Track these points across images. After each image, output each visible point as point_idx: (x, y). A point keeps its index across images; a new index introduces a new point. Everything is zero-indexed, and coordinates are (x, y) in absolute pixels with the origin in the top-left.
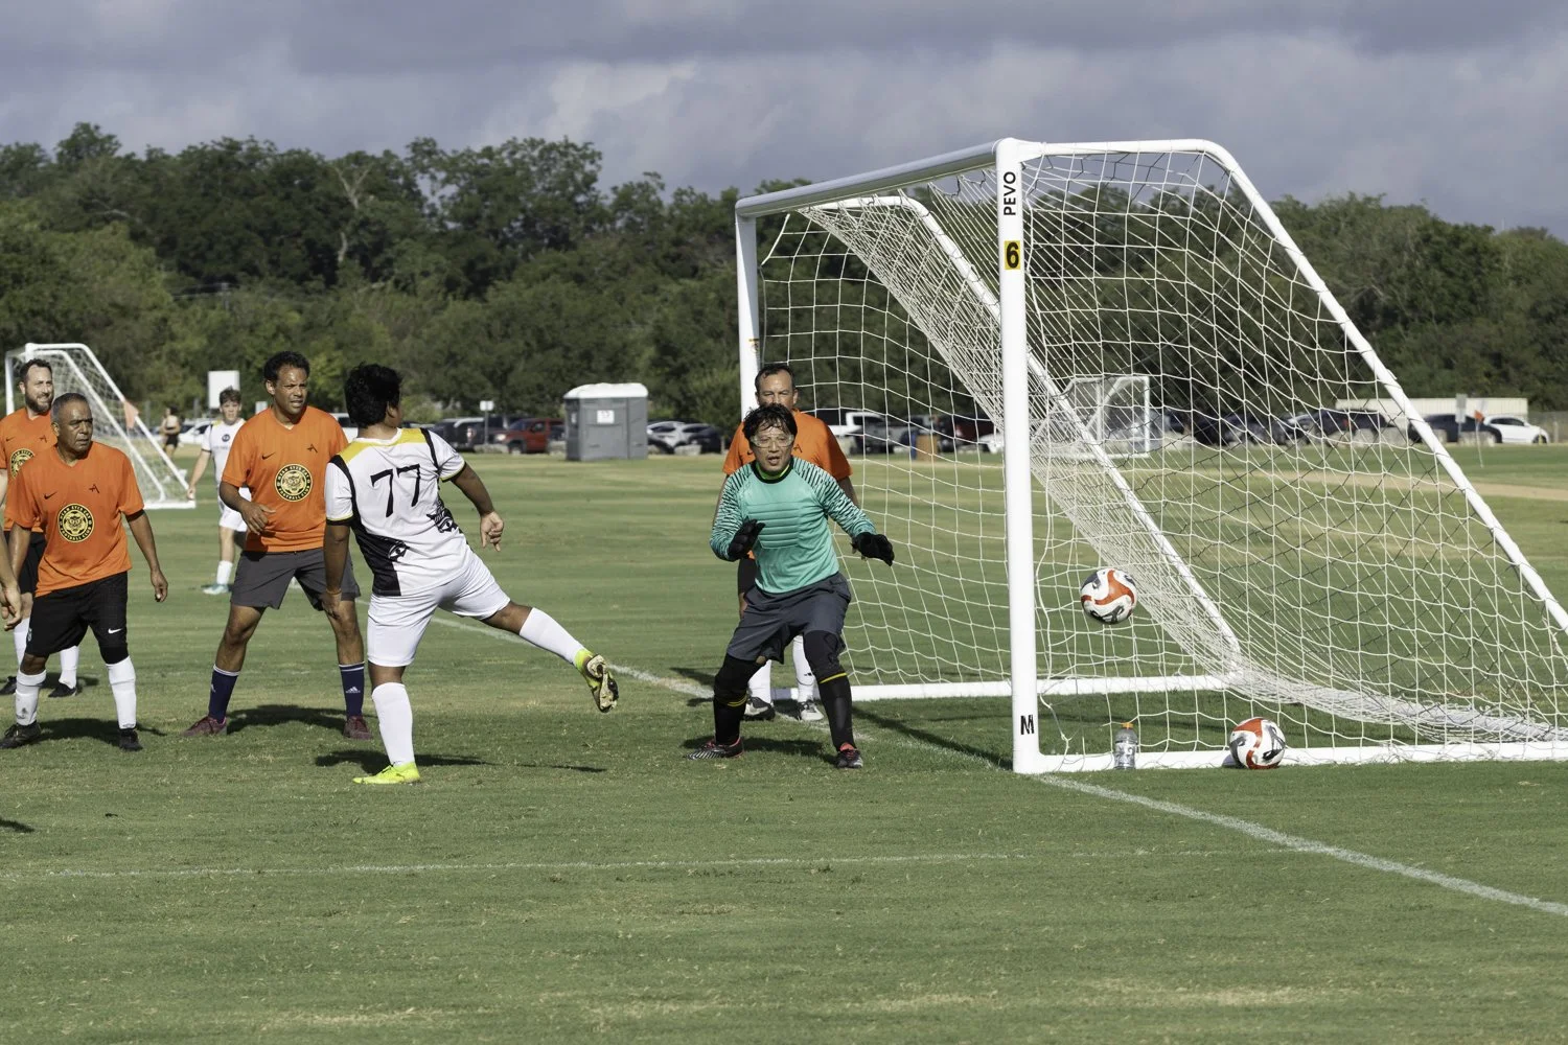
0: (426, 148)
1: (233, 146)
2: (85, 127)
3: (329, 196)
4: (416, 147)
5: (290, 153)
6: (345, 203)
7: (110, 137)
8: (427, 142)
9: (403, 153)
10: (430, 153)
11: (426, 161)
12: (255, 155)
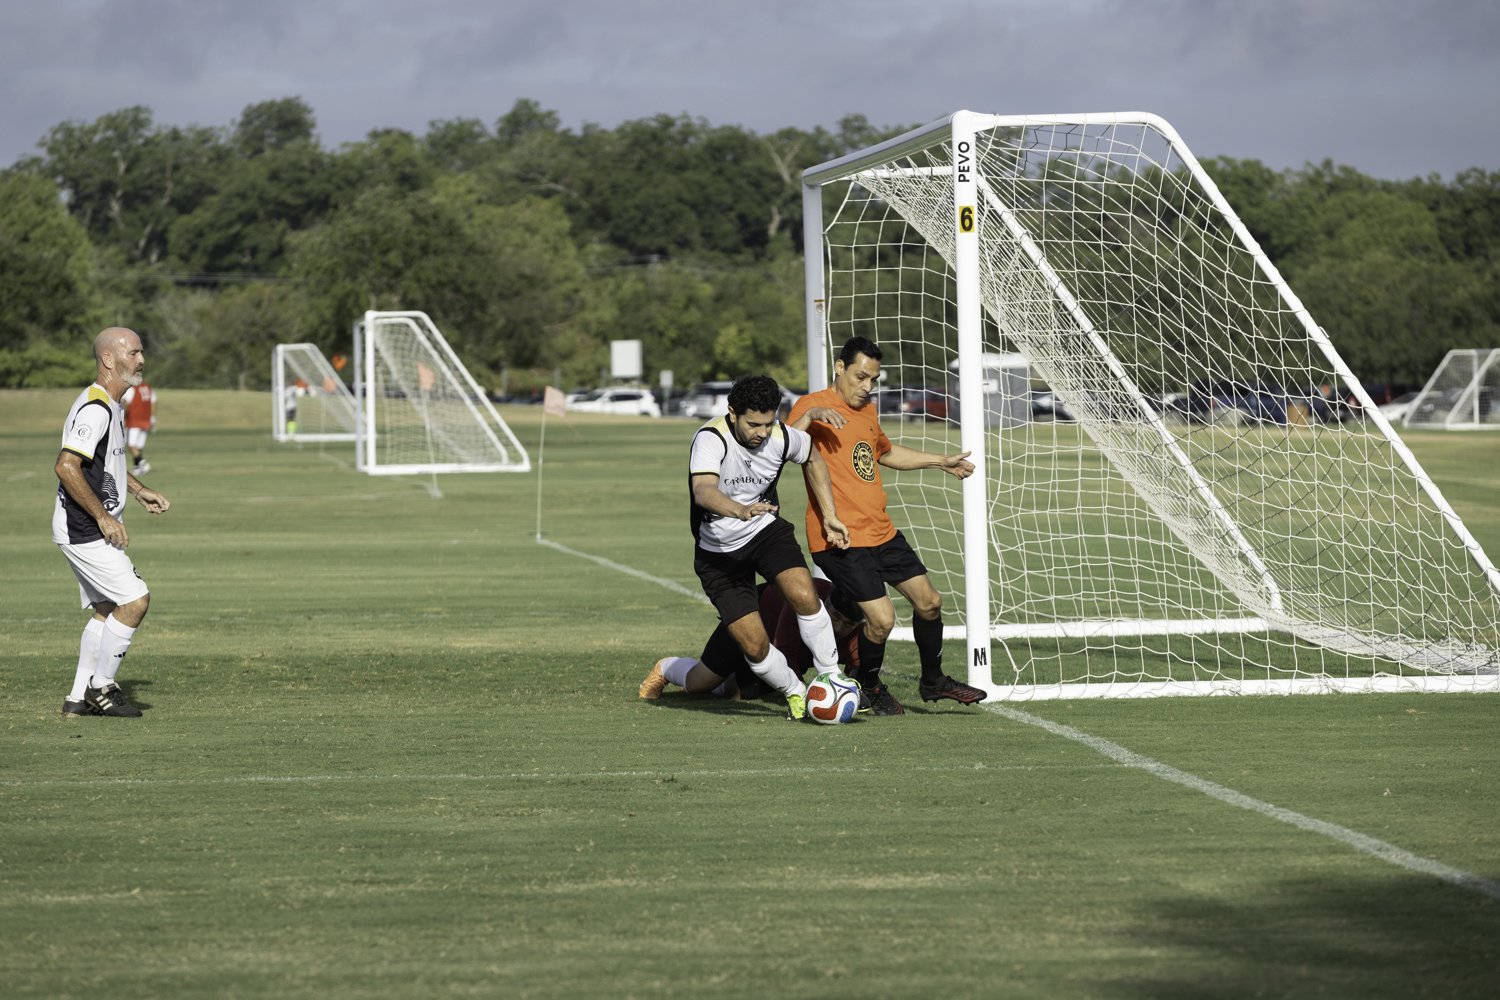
0: (856, 124)
1: (667, 123)
2: (524, 105)
3: (760, 171)
4: (846, 124)
5: (724, 128)
6: (778, 178)
7: (550, 114)
8: (858, 118)
9: (833, 129)
10: (860, 129)
11: (856, 137)
12: (687, 132)
